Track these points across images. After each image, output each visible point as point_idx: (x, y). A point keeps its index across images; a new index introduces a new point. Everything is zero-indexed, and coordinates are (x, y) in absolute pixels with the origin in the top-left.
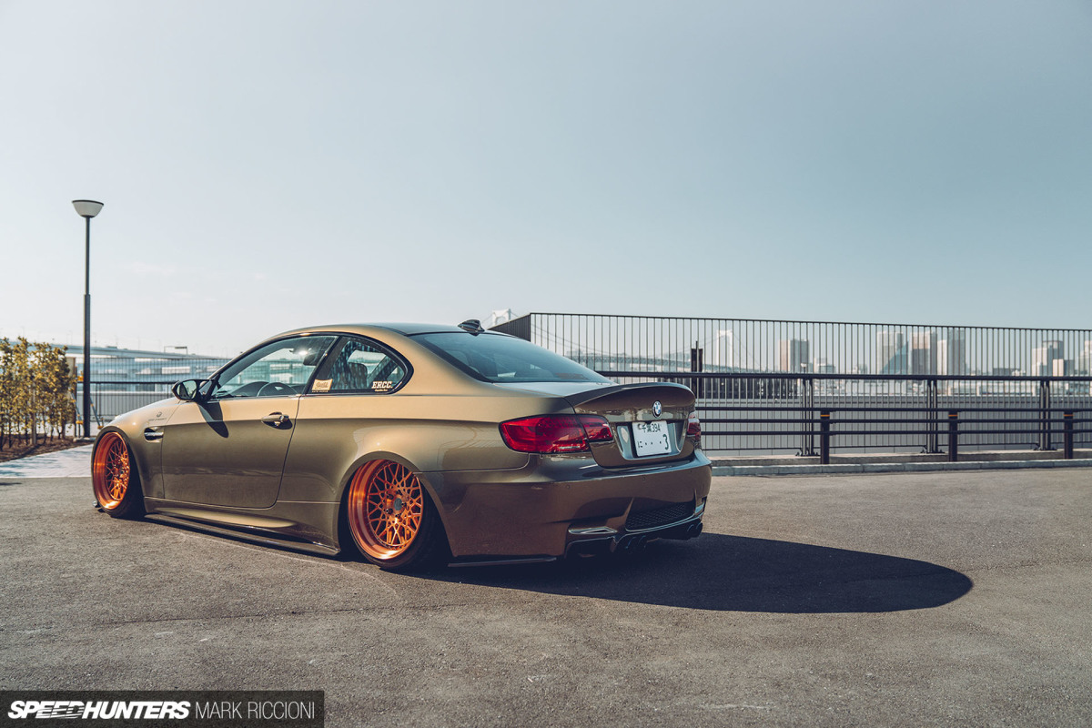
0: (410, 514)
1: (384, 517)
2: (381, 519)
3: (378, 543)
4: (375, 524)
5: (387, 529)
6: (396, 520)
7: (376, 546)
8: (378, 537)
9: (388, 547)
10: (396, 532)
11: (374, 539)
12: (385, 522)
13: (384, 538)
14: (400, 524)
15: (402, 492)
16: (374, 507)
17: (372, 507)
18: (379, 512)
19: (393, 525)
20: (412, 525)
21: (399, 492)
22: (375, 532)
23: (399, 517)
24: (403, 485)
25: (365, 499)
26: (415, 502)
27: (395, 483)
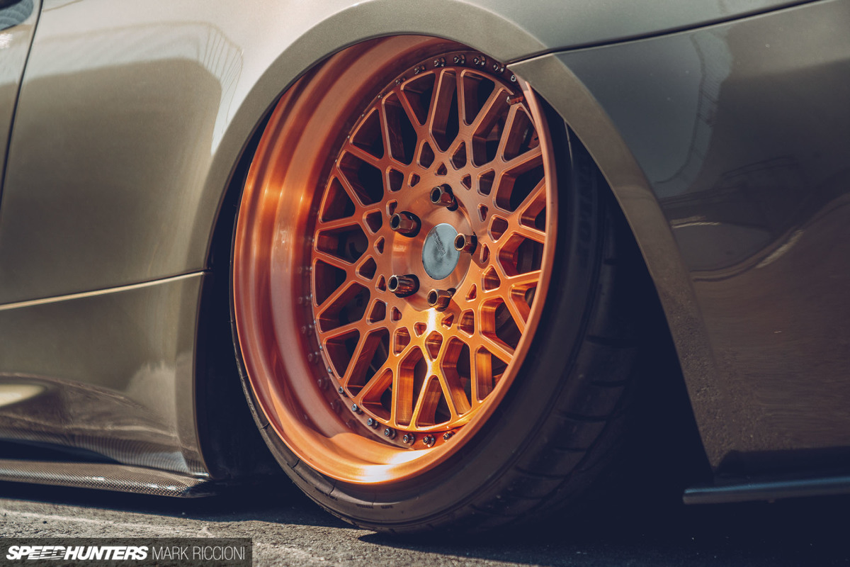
0: (492, 281)
1: (379, 313)
2: (365, 326)
3: (355, 427)
4: (342, 349)
5: (394, 361)
6: (432, 318)
7: (344, 439)
8: (353, 403)
9: (397, 439)
10: (433, 368)
11: (338, 410)
12: (383, 335)
13: (381, 402)
14: (447, 333)
15: (459, 191)
16: (340, 276)
17: (331, 278)
18: (360, 295)
19: (420, 341)
20: (504, 330)
21: (445, 197)
22: (340, 383)
23: (444, 301)
24: (459, 161)
25: (307, 225)
26: (516, 224)
27: (428, 159)
